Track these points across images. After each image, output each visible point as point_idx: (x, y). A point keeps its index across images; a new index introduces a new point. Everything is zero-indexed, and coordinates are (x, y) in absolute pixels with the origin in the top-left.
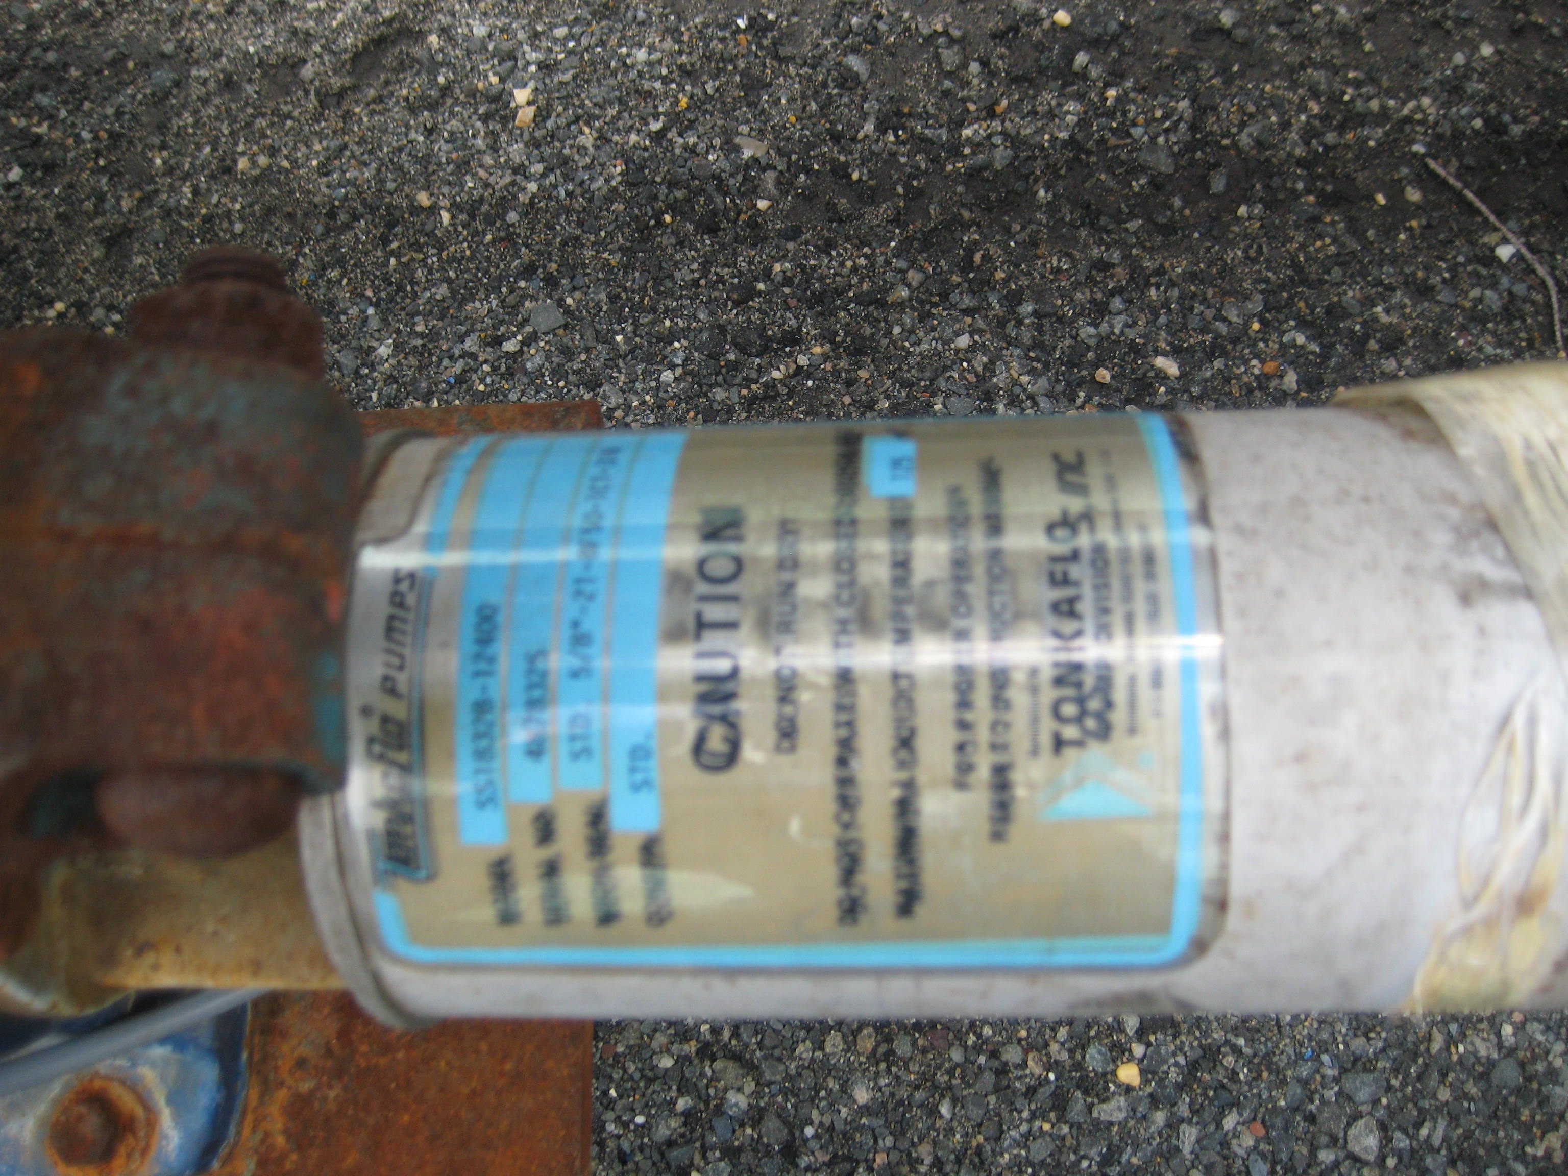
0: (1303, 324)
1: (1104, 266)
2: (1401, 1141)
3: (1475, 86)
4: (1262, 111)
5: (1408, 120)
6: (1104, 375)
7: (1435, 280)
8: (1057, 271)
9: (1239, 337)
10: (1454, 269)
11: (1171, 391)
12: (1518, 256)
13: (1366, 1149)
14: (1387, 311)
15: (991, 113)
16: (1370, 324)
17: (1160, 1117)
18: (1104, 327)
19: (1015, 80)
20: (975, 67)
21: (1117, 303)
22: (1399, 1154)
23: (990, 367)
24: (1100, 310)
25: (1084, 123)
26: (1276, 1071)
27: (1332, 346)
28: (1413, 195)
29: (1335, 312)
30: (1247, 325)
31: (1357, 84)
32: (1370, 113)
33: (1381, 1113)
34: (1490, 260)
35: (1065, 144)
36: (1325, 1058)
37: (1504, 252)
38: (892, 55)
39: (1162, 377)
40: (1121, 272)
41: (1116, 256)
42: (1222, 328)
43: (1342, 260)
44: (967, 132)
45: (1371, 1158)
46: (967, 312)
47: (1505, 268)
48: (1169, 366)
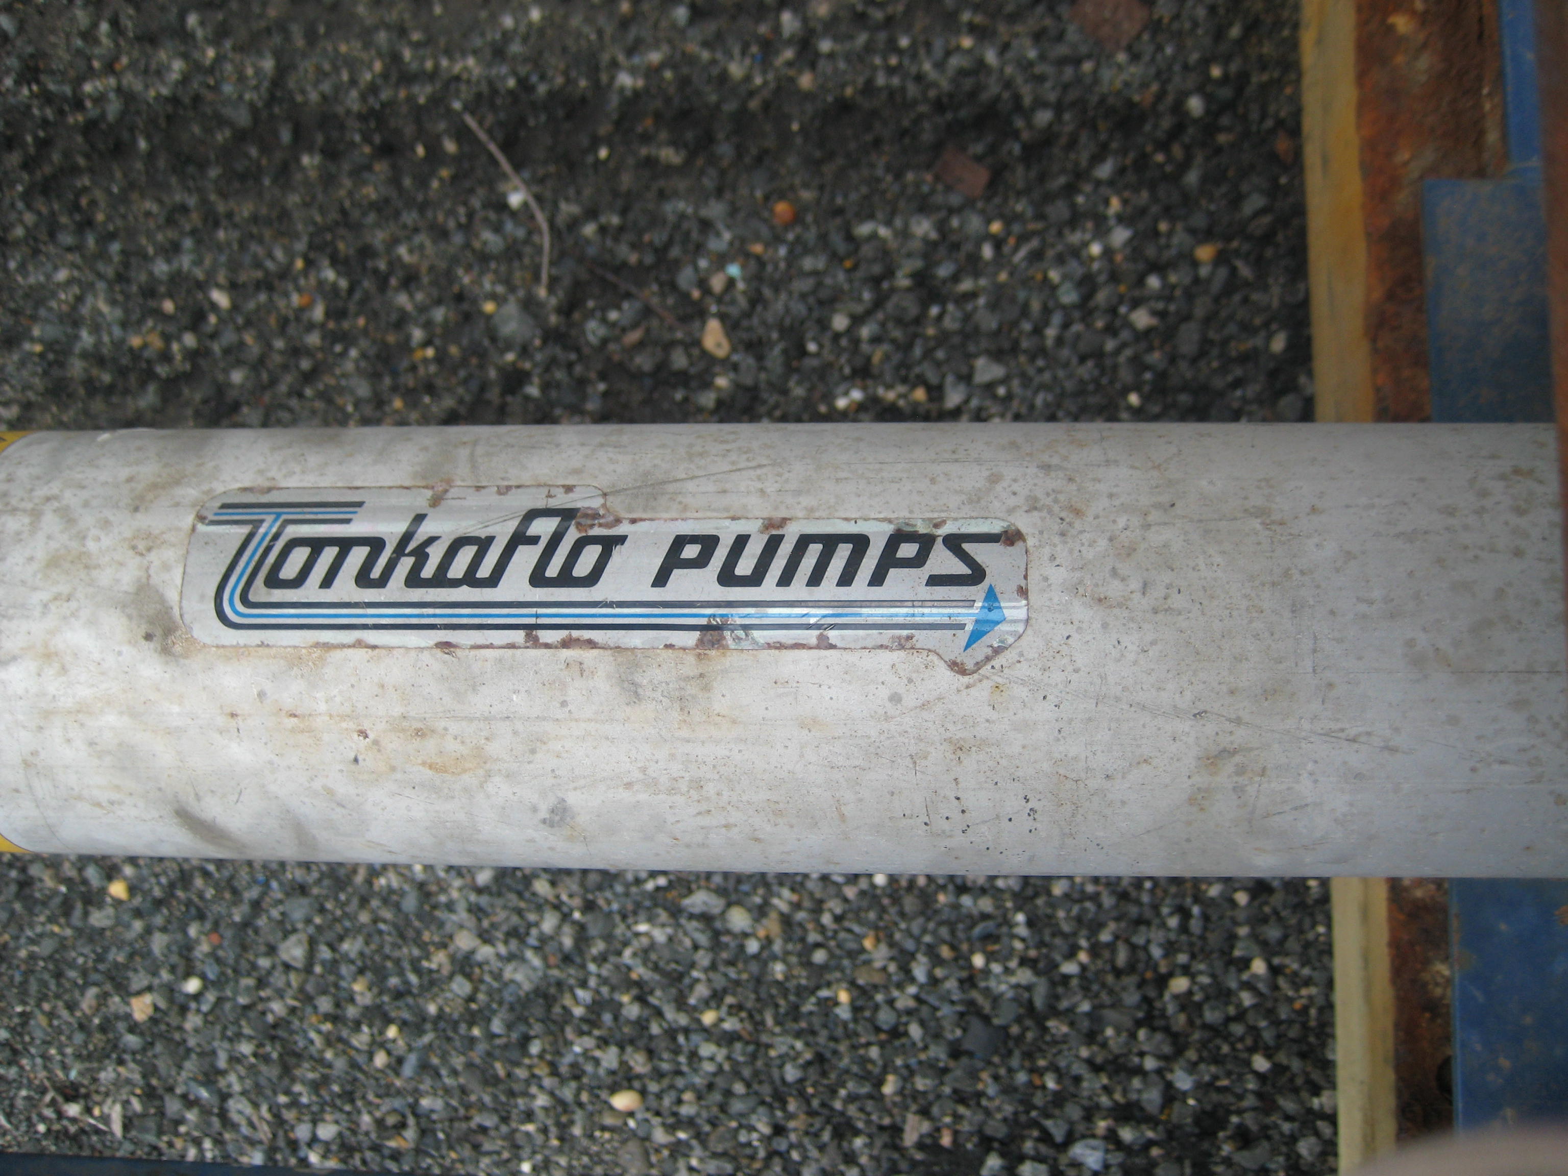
0: (335, 261)
1: (184, 209)
2: (325, 953)
3: (516, 48)
4: (336, 69)
5: (457, 78)
6: (169, 306)
7: (451, 224)
8: (148, 214)
9: (285, 273)
10: (470, 215)
11: (221, 320)
12: (525, 205)
13: (294, 959)
14: (411, 251)
15: (110, 68)
16: (395, 263)
17: (138, 926)
18: (175, 265)
19: (139, 39)
20: (104, 27)
21: (188, 243)
22: (323, 963)
23: (79, 299)
24: (172, 250)
25: (185, 80)
26: (235, 892)
27: (359, 282)
28: (450, 146)
29: (366, 252)
30: (291, 263)
31: (416, 46)
32: (424, 72)
33: (311, 930)
34: (502, 206)
35: (167, 99)
36: (274, 884)
37: (515, 199)
38: (41, 13)
39: (214, 307)
40: (195, 217)
41: (192, 201)
42: (270, 265)
43: (381, 207)
44: (88, 88)
45: (299, 965)
46: (69, 249)
47: (513, 214)
48: (221, 298)
